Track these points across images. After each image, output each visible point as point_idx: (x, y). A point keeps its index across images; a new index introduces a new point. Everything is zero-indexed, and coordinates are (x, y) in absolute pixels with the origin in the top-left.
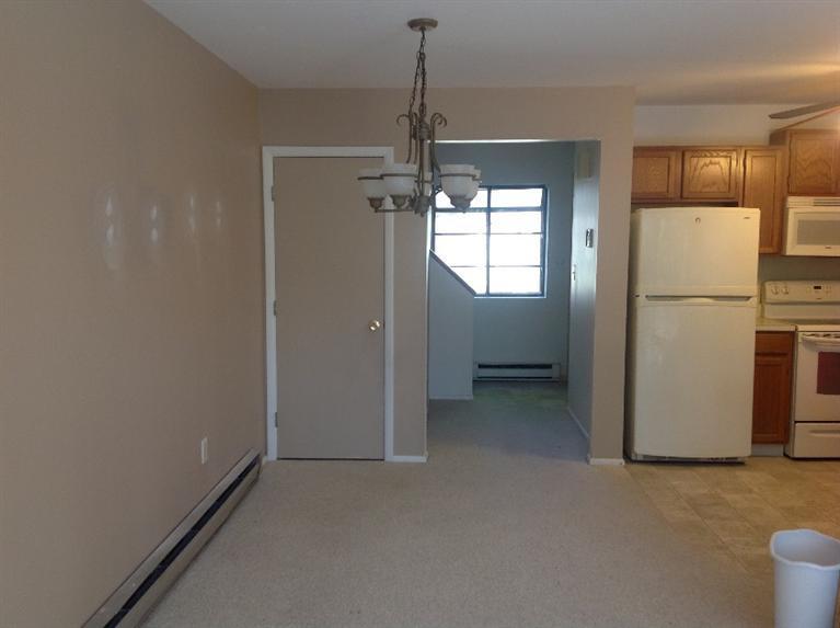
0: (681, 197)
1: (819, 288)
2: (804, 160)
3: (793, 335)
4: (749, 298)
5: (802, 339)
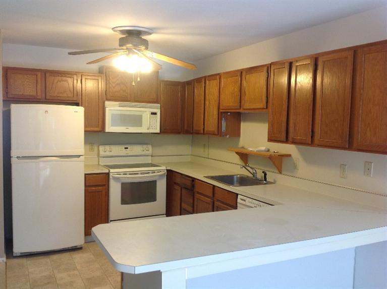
0: (46, 99)
1: (127, 148)
2: (114, 83)
3: (108, 175)
4: (80, 156)
5: (112, 176)
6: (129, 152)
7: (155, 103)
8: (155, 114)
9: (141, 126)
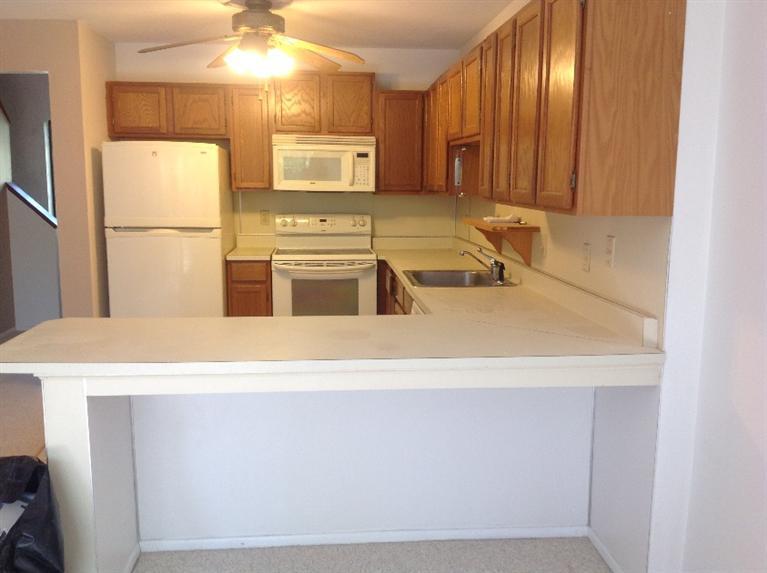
0: (174, 133)
1: (325, 221)
3: (269, 263)
4: (212, 229)
5: (276, 268)
6: (327, 227)
7: (366, 134)
8: (365, 155)
9: (339, 179)
